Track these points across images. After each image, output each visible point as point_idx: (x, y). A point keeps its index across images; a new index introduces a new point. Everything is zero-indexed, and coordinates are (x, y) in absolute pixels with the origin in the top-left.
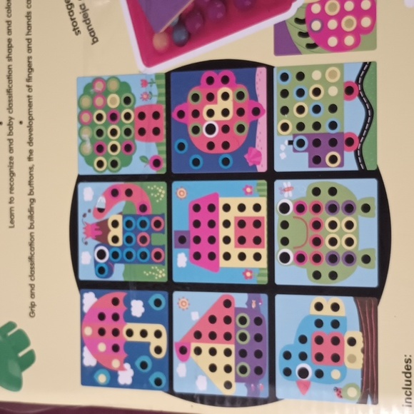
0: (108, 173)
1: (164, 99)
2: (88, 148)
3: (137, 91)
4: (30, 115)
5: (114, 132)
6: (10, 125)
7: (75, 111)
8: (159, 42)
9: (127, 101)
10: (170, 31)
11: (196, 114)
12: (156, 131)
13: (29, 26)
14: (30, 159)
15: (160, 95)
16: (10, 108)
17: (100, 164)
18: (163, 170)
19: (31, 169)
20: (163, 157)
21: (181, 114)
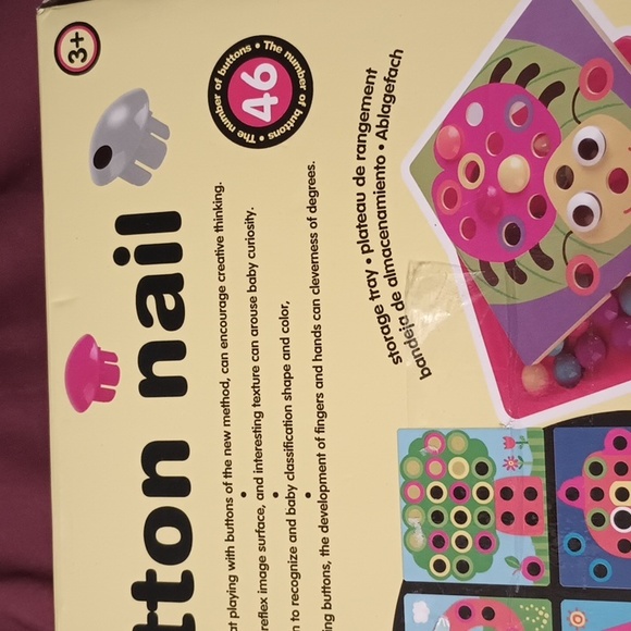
0: (452, 580)
1: (543, 468)
2: (420, 539)
3: (497, 455)
4: (323, 484)
5: (461, 518)
6: (291, 498)
7: (396, 482)
8: (533, 379)
9: (482, 469)
10: (549, 364)
11: (598, 494)
12: (532, 519)
13: (318, 347)
14: (324, 553)
15: (535, 462)
16: (290, 472)
17: (440, 566)
18: (544, 580)
19: (326, 568)
20: (545, 559)
21: (573, 494)
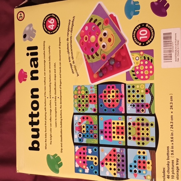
0: (81, 112)
1: (96, 92)
2: (76, 105)
3: (89, 90)
4: (61, 96)
5: (83, 101)
6: (55, 98)
7: (73, 95)
8: (95, 76)
9: (87, 92)
10: (98, 73)
11: (105, 96)
12: (95, 101)
13: (60, 71)
14: (61, 108)
15: (95, 91)
16: (55, 93)
17: (80, 110)
18: (96, 112)
19: (61, 111)
20: (97, 108)
21: (101, 96)
